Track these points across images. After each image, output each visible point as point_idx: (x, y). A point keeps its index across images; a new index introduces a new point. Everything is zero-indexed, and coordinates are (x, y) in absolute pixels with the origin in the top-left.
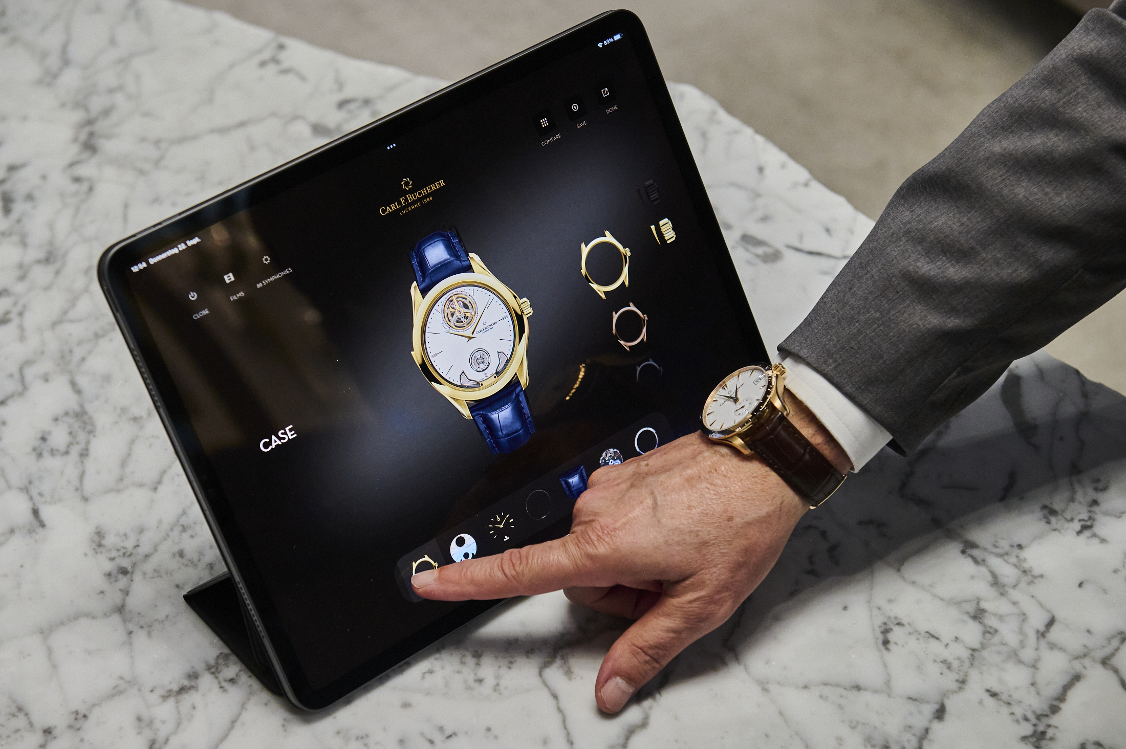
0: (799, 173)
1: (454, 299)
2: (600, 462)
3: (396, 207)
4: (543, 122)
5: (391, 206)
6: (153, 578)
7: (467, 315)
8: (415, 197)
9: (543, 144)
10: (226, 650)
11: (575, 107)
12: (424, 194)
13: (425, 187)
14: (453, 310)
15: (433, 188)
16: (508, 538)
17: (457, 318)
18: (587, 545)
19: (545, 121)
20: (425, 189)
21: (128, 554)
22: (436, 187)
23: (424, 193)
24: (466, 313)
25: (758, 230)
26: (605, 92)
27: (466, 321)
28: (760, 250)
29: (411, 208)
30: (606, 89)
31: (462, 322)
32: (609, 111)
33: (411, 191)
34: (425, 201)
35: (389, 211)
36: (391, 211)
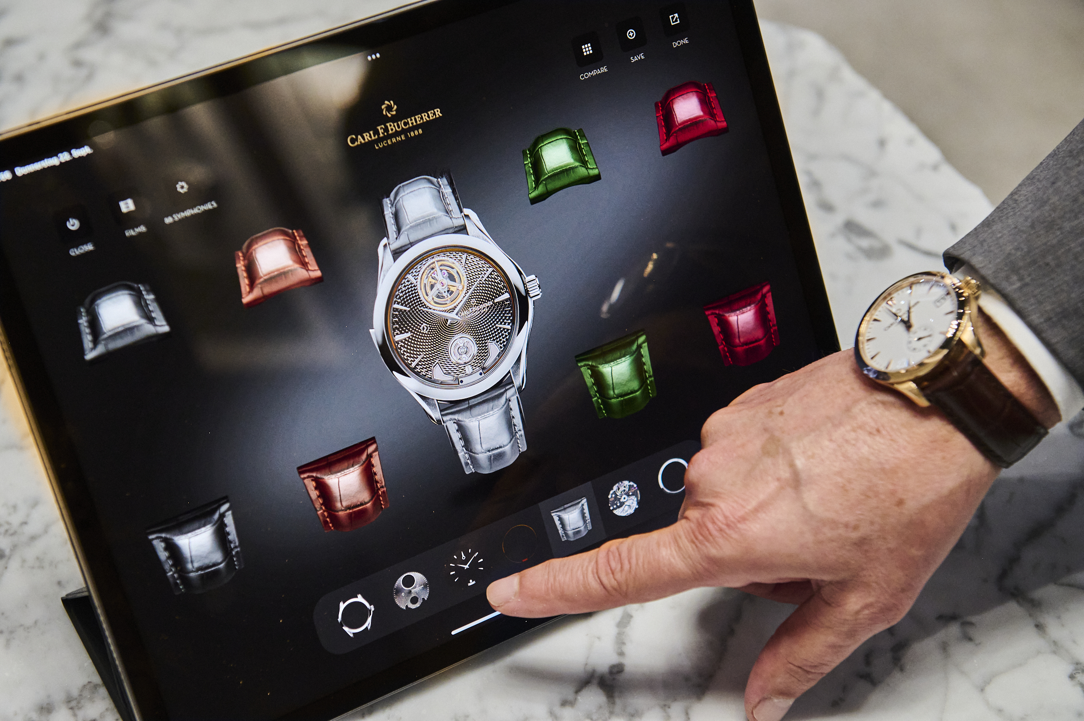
0: (930, 153)
1: (437, 267)
2: (610, 497)
3: (370, 137)
4: (585, 48)
5: (365, 135)
6: (33, 568)
7: (452, 289)
8: (399, 127)
9: (582, 77)
10: (97, 679)
11: (631, 34)
12: (411, 125)
13: (414, 116)
14: (433, 281)
15: (425, 118)
16: (474, 582)
17: (438, 292)
18: (707, 544)
19: (588, 47)
20: (413, 118)
21: (11, 531)
22: (429, 117)
23: (412, 123)
24: (450, 287)
25: (866, 217)
26: (674, 19)
27: (449, 297)
28: (865, 243)
29: (392, 141)
30: (676, 15)
31: (443, 297)
32: (677, 44)
33: (394, 119)
34: (412, 134)
35: (361, 142)
36: (363, 141)
